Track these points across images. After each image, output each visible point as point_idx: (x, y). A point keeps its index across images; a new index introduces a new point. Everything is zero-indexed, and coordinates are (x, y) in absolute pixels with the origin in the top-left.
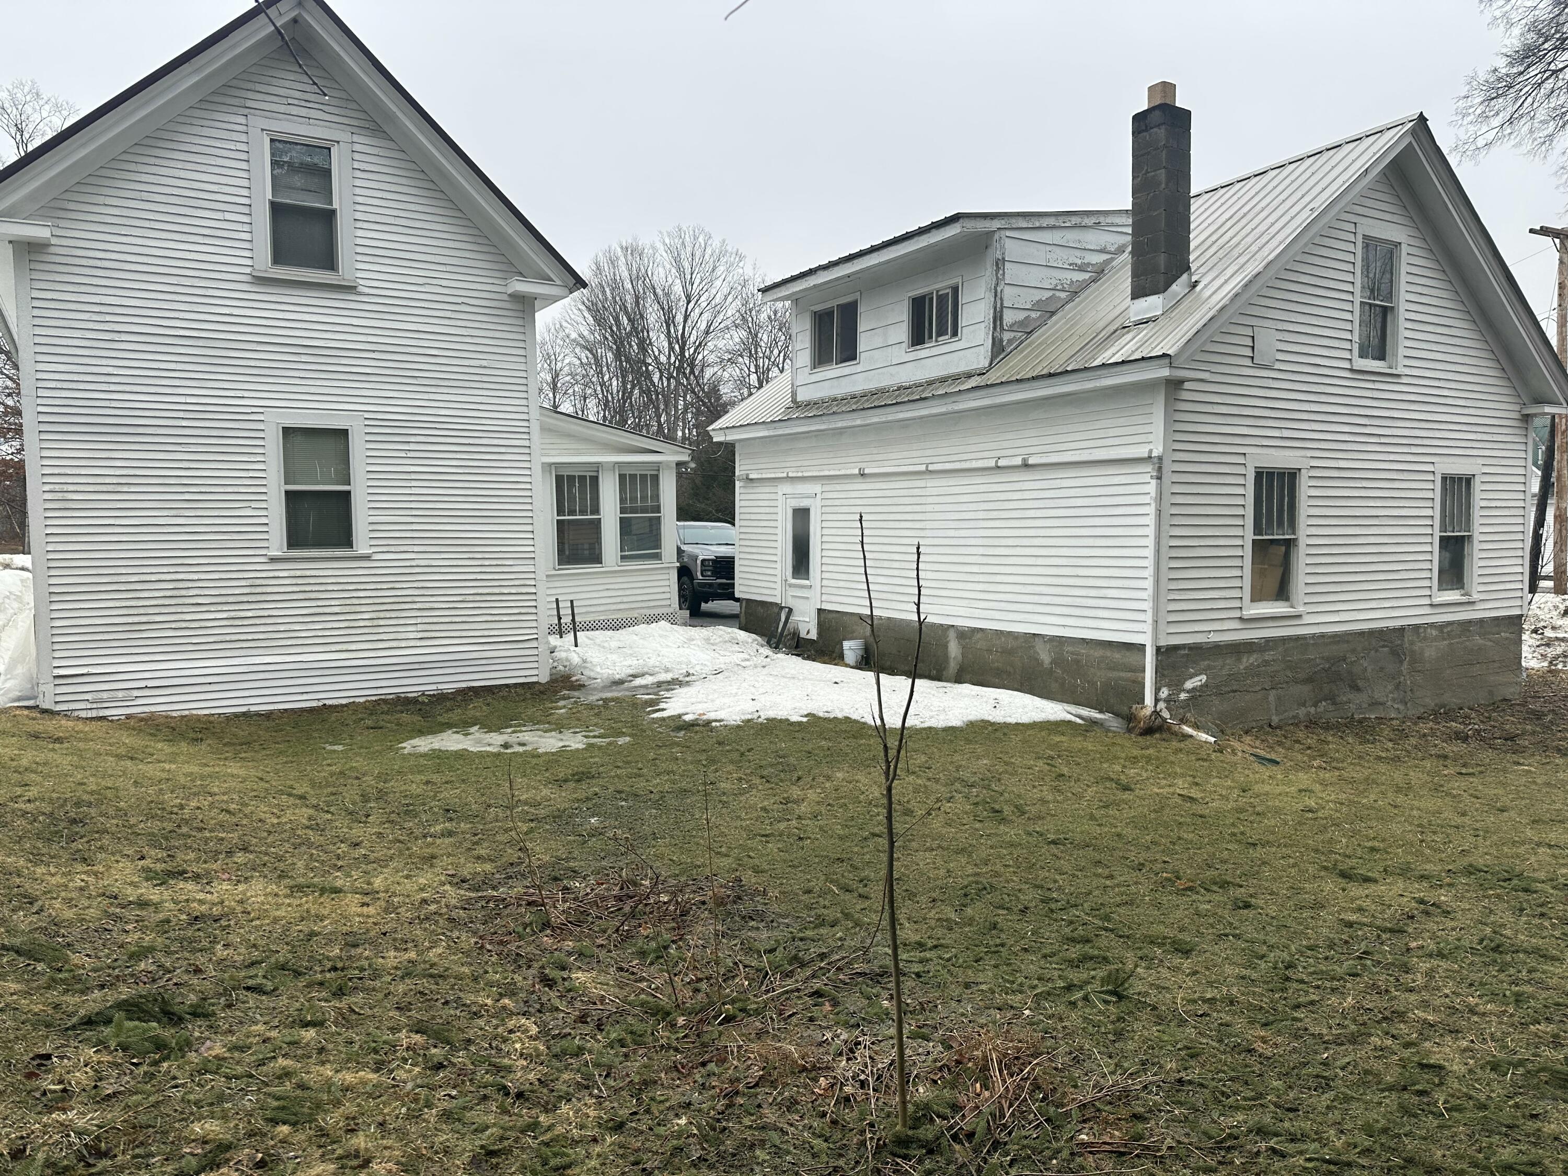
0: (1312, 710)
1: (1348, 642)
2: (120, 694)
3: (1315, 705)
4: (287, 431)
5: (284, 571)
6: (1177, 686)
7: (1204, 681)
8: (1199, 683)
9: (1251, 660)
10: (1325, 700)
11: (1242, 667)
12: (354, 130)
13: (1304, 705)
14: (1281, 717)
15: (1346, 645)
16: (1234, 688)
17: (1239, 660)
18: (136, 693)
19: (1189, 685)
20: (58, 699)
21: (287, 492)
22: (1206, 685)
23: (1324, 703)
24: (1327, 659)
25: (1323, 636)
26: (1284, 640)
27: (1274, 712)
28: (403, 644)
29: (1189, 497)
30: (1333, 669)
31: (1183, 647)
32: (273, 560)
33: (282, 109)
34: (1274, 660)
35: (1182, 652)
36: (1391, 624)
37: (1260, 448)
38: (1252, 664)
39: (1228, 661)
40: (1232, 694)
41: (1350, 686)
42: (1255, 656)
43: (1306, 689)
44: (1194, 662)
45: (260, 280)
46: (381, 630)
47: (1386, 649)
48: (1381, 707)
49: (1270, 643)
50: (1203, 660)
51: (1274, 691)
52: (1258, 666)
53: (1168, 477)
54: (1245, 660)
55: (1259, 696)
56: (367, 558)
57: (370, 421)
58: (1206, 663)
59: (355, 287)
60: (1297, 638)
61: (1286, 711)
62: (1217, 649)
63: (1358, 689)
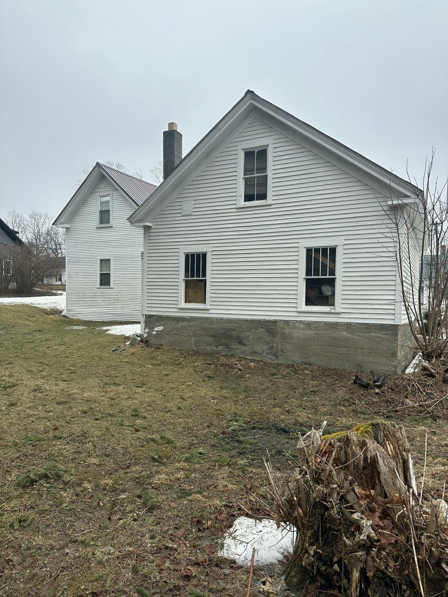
0: (215, 348)
1: (237, 323)
2: (75, 314)
3: (217, 347)
4: (101, 260)
5: (99, 290)
6: (152, 329)
7: (162, 329)
8: (161, 329)
9: (184, 324)
10: (222, 346)
11: (179, 326)
12: (113, 191)
13: (210, 345)
14: (197, 348)
15: (236, 324)
16: (175, 333)
17: (178, 323)
18: (77, 314)
19: (156, 329)
20: (68, 314)
21: (100, 273)
22: (162, 330)
23: (221, 347)
24: (224, 329)
25: (222, 319)
26: (201, 318)
27: (194, 345)
28: (118, 309)
29: (155, 265)
30: (227, 333)
31: (155, 316)
32: (98, 288)
33: (102, 190)
34: (194, 325)
35: (154, 318)
36: (267, 318)
37: (186, 246)
38: (184, 326)
39: (173, 323)
40: (175, 336)
41: (238, 342)
42: (186, 323)
43: (211, 339)
44: (159, 322)
45: (98, 228)
46: (114, 305)
47: (263, 329)
48: (260, 355)
49: (193, 319)
50: (163, 321)
51: (194, 337)
52: (187, 327)
53: (146, 258)
54: (180, 323)
55: (187, 338)
56: (112, 288)
57: (115, 257)
58: (163, 322)
59: (112, 227)
60: (207, 319)
61: (200, 346)
62: (168, 318)
63: (244, 345)
